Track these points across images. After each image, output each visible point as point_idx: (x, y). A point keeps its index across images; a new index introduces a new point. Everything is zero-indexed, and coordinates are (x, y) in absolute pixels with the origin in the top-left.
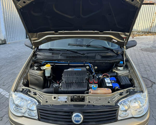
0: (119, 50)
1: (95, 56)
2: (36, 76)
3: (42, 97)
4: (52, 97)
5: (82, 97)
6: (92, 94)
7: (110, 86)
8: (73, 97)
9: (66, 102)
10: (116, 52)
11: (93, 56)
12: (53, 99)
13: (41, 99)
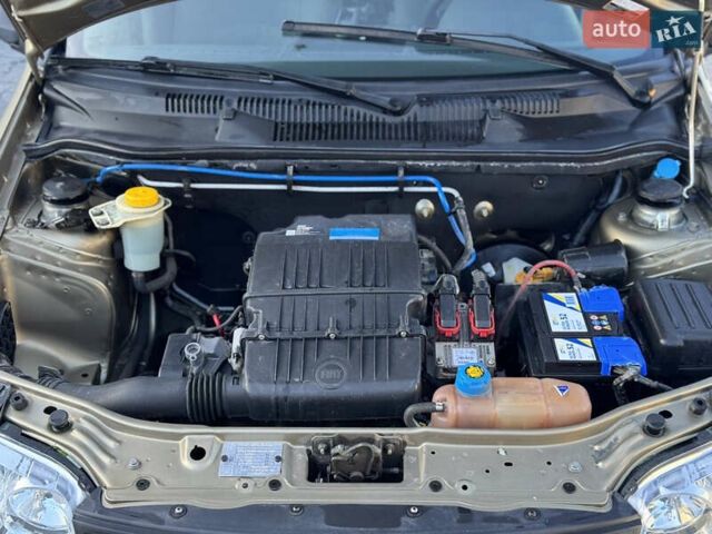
0: (652, 71)
1: (482, 122)
2: (58, 275)
3: (111, 444)
4: (175, 451)
5: (385, 450)
6: (457, 426)
7: (578, 359)
8: (322, 448)
9: (275, 485)
10: (632, 91)
11: (466, 123)
12: (187, 463)
13: (106, 460)
